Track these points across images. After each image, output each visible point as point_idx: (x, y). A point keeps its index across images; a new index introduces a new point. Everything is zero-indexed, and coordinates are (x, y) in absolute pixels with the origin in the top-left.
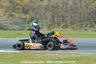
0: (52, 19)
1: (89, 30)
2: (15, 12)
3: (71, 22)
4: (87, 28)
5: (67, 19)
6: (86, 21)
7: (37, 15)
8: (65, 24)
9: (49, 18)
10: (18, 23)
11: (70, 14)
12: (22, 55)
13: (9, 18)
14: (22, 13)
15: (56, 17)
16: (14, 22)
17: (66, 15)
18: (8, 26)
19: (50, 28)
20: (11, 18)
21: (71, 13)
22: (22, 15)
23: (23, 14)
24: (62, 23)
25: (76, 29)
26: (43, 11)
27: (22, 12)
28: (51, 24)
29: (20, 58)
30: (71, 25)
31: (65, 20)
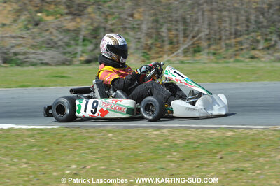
0: (152, 28)
1: (263, 59)
2: (45, 13)
3: (208, 37)
4: (256, 53)
5: (196, 29)
6: (254, 32)
7: (110, 18)
8: (193, 44)
9: (144, 27)
10: (56, 43)
11: (206, 13)
12: (64, 136)
13: (29, 29)
14: (67, 14)
15: (165, 22)
16: (43, 41)
17: (195, 17)
18: (25, 53)
20: (36, 30)
21: (209, 11)
22: (66, 20)
23: (69, 17)
24: (184, 41)
25: (225, 58)
26: (126, 7)
27: (66, 11)
28: (152, 44)
29: (58, 144)
30: (209, 46)
31: (192, 31)
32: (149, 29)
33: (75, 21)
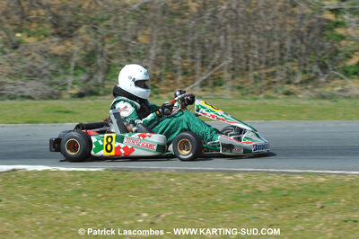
0: (162, 54)
1: (300, 96)
2: (25, 34)
3: (232, 66)
4: (292, 88)
5: (217, 56)
6: (289, 61)
7: (107, 40)
8: (212, 76)
10: (40, 72)
11: (229, 37)
13: (5, 53)
14: (53, 34)
15: (177, 47)
16: (23, 69)
17: (215, 42)
19: (155, 87)
20: (14, 54)
21: (233, 34)
22: (52, 42)
23: (56, 39)
24: (203, 71)
25: (252, 93)
26: (128, 27)
27: (53, 31)
28: (161, 74)
30: (233, 77)
31: (212, 59)
32: (157, 55)
33: (63, 44)
